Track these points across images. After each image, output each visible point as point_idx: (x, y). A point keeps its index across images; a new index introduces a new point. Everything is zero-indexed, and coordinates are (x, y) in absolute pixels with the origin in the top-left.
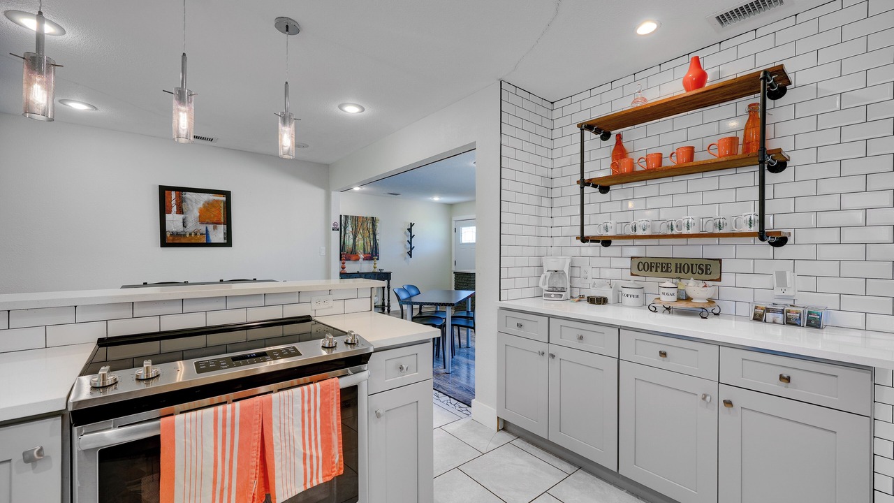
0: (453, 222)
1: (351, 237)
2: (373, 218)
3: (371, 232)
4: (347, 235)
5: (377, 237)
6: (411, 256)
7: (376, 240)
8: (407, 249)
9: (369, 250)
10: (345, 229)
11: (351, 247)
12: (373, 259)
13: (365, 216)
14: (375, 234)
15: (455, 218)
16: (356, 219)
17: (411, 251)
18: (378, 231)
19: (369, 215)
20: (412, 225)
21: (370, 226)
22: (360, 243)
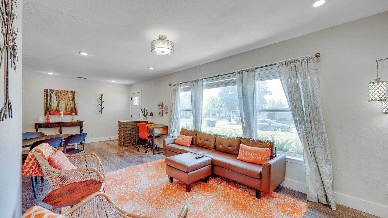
0: (131, 94)
1: (56, 102)
2: (72, 91)
3: (71, 99)
4: (52, 102)
5: (76, 102)
6: (101, 112)
7: (75, 104)
8: (99, 109)
9: (70, 110)
10: (51, 97)
11: (56, 107)
12: (72, 115)
13: (66, 90)
14: (74, 100)
15: (132, 92)
16: (60, 92)
17: (101, 110)
18: (76, 99)
19: (70, 89)
20: (102, 96)
21: (70, 95)
22: (62, 105)
